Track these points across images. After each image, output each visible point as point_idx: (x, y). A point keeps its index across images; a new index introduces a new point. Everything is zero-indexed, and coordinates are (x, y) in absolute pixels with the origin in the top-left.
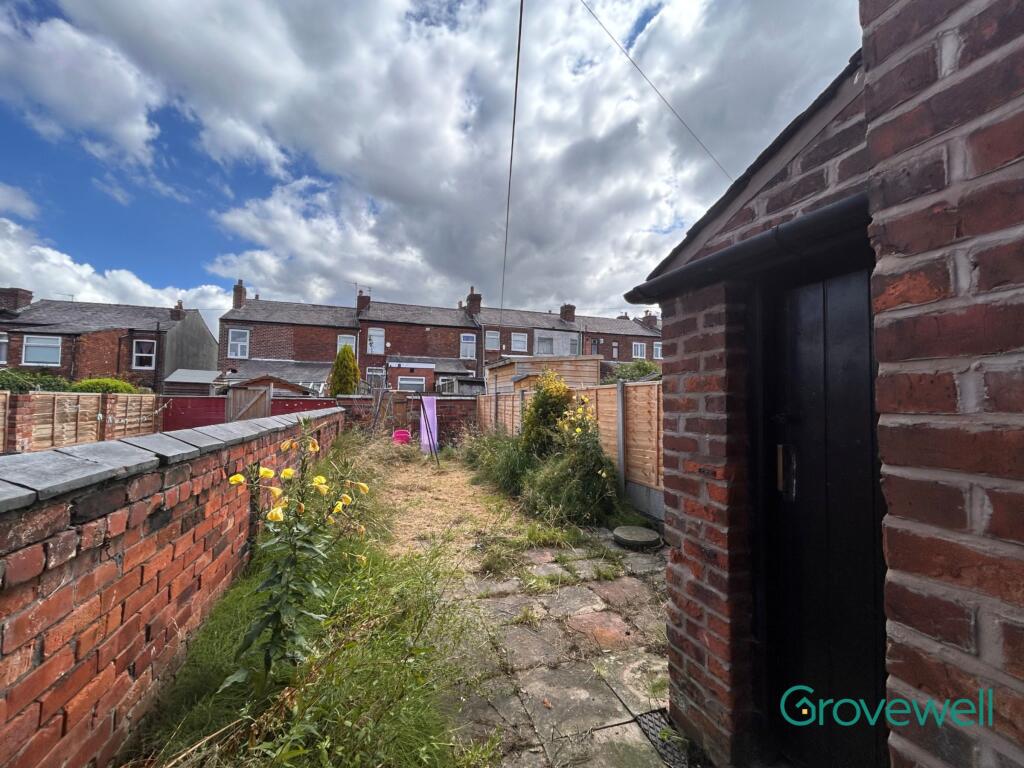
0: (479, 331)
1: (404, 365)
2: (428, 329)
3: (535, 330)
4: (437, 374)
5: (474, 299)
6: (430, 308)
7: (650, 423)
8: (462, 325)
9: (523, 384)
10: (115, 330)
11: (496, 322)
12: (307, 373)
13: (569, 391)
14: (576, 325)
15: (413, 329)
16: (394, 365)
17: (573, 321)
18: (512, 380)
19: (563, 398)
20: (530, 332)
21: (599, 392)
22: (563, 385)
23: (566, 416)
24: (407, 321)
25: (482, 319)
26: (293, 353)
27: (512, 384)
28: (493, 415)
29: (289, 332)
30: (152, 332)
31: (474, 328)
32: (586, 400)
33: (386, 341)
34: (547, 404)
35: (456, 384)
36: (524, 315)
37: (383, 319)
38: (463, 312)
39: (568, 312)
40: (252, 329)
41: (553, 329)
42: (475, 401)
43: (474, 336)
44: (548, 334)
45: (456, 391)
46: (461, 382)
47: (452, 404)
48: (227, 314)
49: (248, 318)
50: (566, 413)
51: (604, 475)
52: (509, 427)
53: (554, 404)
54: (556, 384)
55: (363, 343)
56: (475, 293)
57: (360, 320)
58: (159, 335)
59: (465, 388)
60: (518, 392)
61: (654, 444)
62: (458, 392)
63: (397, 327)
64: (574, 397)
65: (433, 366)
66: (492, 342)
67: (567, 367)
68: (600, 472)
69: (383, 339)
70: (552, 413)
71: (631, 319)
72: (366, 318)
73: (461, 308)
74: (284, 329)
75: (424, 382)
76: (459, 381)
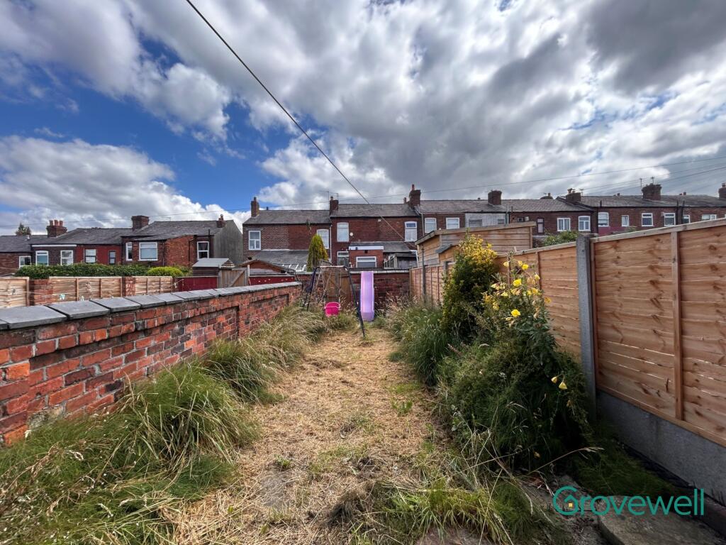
0: (419, 219)
1: (360, 248)
2: (379, 220)
3: (466, 214)
4: (386, 254)
5: (415, 195)
6: (381, 205)
7: (655, 302)
8: (406, 215)
9: (447, 255)
10: (186, 236)
11: (433, 210)
12: (296, 258)
13: (498, 258)
14: (503, 207)
15: (369, 221)
16: (353, 248)
17: (500, 204)
18: (437, 251)
19: (490, 266)
20: (462, 216)
21: (542, 256)
22: (490, 251)
23: (495, 290)
24: (364, 215)
25: (421, 209)
26: (288, 244)
27: (437, 256)
28: (422, 286)
29: (284, 231)
30: (206, 236)
31: (415, 217)
32: (525, 266)
33: (350, 232)
34: (471, 275)
35: (396, 260)
36: (457, 203)
37: (347, 215)
38: (407, 206)
39: (495, 197)
40: (262, 229)
41: (482, 212)
42: (408, 273)
43: (416, 223)
44: (477, 217)
45: (395, 266)
46: (400, 259)
47: (388, 277)
48: (248, 221)
49: (259, 222)
50: (494, 286)
51: (563, 385)
52: (435, 298)
53: (480, 275)
54: (481, 251)
55: (334, 235)
56: (416, 189)
57: (331, 218)
58: (210, 237)
59: (404, 263)
60: (443, 264)
61: (671, 342)
62: (397, 267)
63: (357, 221)
64: (506, 264)
65: (381, 248)
66: (430, 225)
67: (495, 236)
68: (554, 379)
69: (348, 230)
70: (476, 286)
71: (554, 198)
72: (335, 216)
73: (406, 202)
74: (282, 228)
75: (375, 261)
76: (398, 258)
